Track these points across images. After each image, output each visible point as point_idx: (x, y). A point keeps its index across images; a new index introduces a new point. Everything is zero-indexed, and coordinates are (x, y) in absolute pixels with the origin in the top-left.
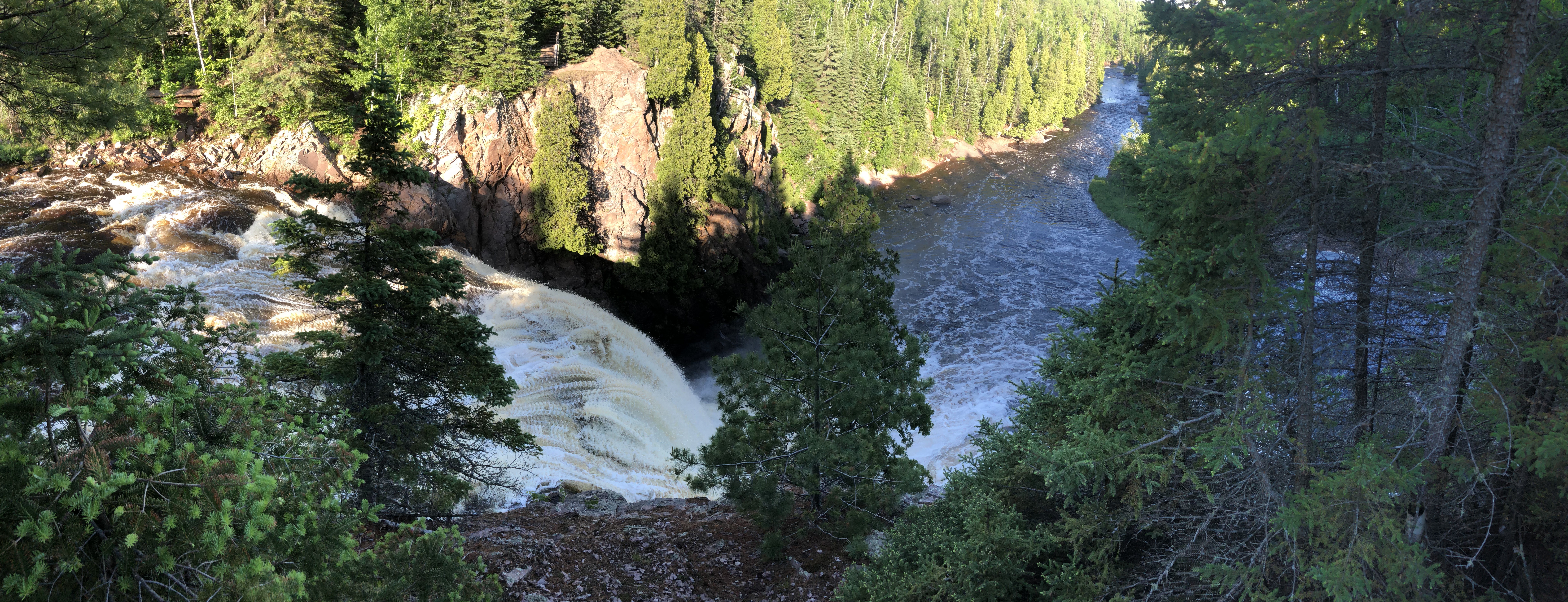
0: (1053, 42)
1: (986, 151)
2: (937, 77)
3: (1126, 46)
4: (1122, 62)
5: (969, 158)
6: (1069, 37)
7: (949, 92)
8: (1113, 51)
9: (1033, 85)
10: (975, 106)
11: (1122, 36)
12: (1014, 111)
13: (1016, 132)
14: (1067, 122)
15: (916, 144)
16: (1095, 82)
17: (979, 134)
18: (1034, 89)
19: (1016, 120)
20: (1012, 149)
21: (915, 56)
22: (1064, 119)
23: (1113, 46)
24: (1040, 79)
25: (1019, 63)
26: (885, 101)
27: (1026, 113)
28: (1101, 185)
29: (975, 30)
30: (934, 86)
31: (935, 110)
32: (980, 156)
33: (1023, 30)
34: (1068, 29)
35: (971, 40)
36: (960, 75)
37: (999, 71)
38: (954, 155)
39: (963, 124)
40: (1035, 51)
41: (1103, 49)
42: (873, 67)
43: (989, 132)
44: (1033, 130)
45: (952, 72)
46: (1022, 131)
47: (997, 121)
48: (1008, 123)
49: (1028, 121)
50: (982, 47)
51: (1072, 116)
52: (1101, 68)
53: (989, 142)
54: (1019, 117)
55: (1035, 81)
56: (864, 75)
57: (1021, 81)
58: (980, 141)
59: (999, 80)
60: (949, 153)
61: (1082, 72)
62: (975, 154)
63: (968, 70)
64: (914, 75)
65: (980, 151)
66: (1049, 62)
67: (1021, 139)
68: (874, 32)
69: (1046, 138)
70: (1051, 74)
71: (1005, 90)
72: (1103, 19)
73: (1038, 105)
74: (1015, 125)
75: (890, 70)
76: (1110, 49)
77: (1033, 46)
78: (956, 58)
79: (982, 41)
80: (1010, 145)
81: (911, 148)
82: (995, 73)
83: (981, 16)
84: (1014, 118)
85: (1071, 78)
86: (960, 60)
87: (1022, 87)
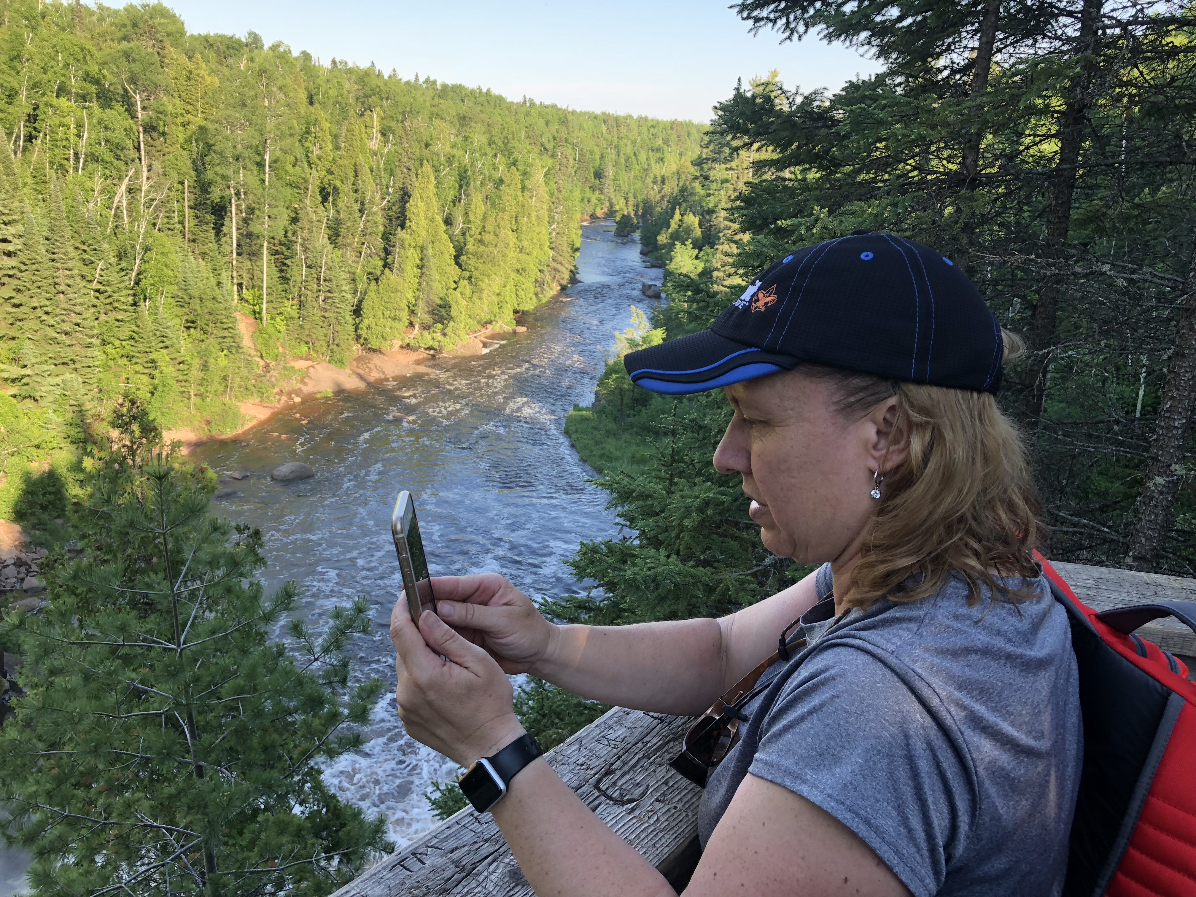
0: (490, 185)
1: (374, 376)
2: (254, 255)
3: (617, 188)
4: (611, 214)
5: (340, 392)
6: (518, 176)
7: (285, 280)
8: (594, 198)
9: (457, 258)
10: (343, 300)
11: (610, 172)
12: (420, 303)
13: (428, 339)
14: (521, 317)
15: (225, 378)
16: (566, 248)
17: (356, 348)
18: (458, 264)
19: (428, 319)
20: (422, 369)
21: (201, 222)
22: (516, 312)
23: (593, 188)
24: (470, 247)
25: (423, 222)
26: (145, 307)
27: (446, 306)
28: (586, 419)
29: (330, 172)
30: (251, 271)
31: (257, 315)
32: (362, 385)
33: (427, 168)
34: (514, 164)
35: (322, 189)
36: (306, 250)
37: (386, 237)
38: (306, 389)
39: (320, 333)
40: (456, 200)
41: (577, 194)
42: (106, 246)
43: (374, 344)
44: (462, 333)
45: (288, 245)
46: (438, 336)
47: (389, 323)
48: (411, 324)
49: (451, 318)
50: (346, 200)
51: (529, 306)
52: (574, 225)
53: (376, 360)
54: (432, 312)
55: (459, 252)
56: (87, 263)
57: (430, 251)
58: (359, 359)
59: (387, 252)
60: (297, 386)
61: (543, 233)
62: (352, 383)
63: (322, 239)
64: (203, 255)
65: (361, 377)
66: (484, 218)
67: (439, 351)
68: (98, 183)
69: (485, 345)
70: (487, 238)
71: (401, 270)
72: (574, 146)
73: (468, 292)
74: (426, 327)
75: (147, 249)
76: (589, 194)
77: (451, 195)
78: (295, 220)
79: (346, 188)
80: (418, 363)
81: (216, 385)
82: (379, 243)
83: (338, 148)
84: (422, 315)
85: (525, 243)
86: (302, 223)
87: (433, 262)
